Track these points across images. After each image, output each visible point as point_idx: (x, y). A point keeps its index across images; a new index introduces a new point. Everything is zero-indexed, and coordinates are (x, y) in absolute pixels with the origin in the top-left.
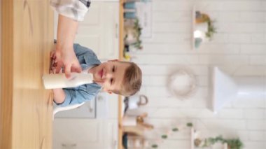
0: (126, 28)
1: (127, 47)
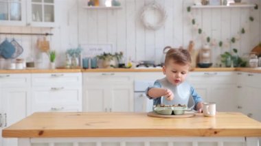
0: (105, 67)
1: (121, 66)
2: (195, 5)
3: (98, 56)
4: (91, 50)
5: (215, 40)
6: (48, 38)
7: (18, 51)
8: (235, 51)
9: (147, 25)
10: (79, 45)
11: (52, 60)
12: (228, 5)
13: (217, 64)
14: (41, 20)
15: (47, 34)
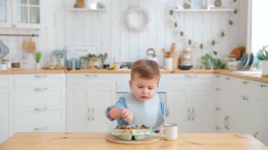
0: (89, 68)
1: (105, 67)
2: (177, 8)
3: (82, 58)
4: (77, 51)
5: (196, 42)
6: (34, 39)
7: (4, 51)
8: (215, 53)
9: (131, 28)
10: (65, 47)
11: (37, 61)
12: (209, 9)
13: (197, 66)
14: (27, 22)
15: (33, 35)
